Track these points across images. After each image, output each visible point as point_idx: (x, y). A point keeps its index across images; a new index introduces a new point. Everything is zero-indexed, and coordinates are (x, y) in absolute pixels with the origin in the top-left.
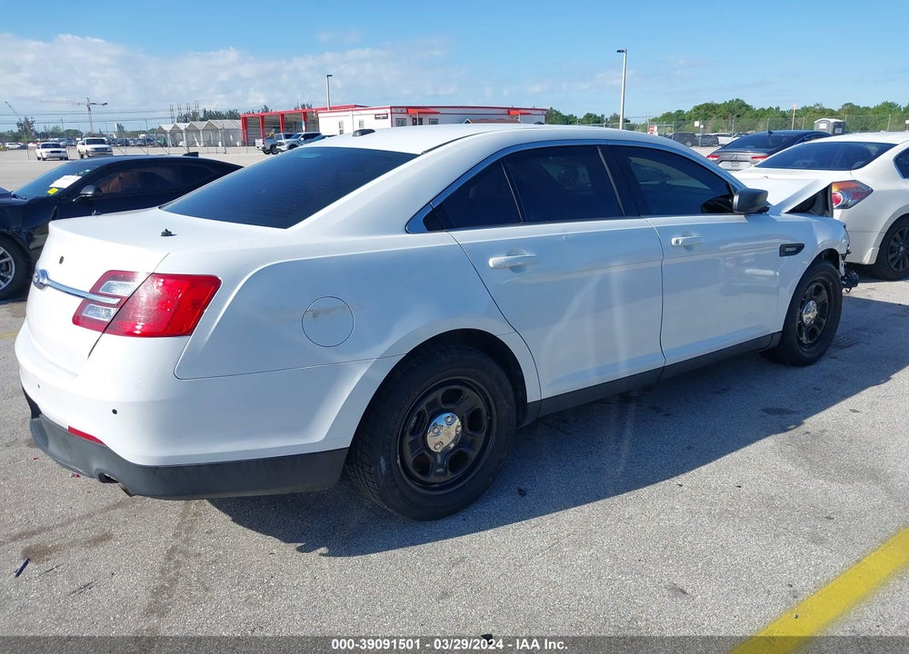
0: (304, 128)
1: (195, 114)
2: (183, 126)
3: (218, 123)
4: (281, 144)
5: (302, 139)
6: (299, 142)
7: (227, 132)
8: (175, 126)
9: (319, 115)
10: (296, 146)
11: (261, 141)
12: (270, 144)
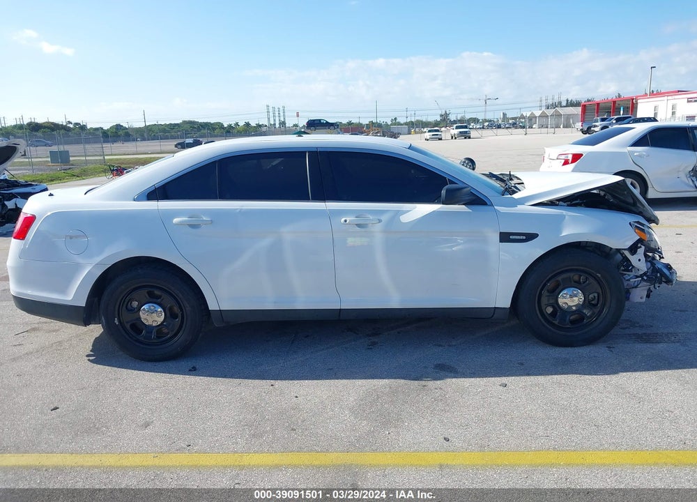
0: (622, 112)
1: (560, 103)
2: (550, 112)
3: (562, 111)
4: (595, 126)
5: (614, 121)
6: (612, 124)
7: (568, 117)
8: (532, 113)
9: (639, 101)
10: (608, 127)
11: (580, 124)
12: (588, 126)
